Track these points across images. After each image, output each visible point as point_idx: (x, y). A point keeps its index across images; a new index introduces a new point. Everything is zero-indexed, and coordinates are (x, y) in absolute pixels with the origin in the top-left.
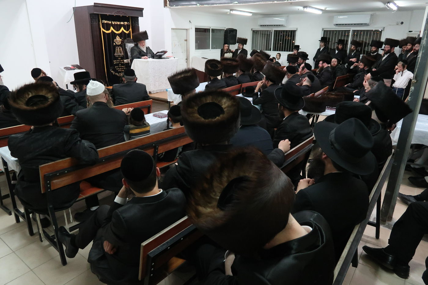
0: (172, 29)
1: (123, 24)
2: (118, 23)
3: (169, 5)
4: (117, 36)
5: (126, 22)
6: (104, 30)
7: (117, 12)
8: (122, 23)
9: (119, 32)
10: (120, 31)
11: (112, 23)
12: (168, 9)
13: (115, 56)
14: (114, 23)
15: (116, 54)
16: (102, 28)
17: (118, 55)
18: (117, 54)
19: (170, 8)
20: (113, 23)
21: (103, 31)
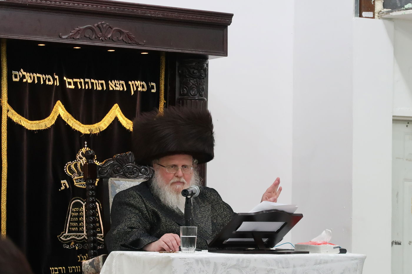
0: (396, 120)
1: (119, 88)
2: (98, 85)
3: (385, 6)
4: (82, 146)
5: (138, 83)
6: (17, 118)
7: (88, 34)
8: (117, 85)
9: (96, 125)
10: (104, 124)
11: (62, 82)
12: (378, 23)
13: (60, 244)
14: (72, 87)
15: (65, 236)
16: (6, 106)
17: (76, 242)
18: (73, 236)
19: (390, 19)
20: (70, 84)
21: (9, 120)
